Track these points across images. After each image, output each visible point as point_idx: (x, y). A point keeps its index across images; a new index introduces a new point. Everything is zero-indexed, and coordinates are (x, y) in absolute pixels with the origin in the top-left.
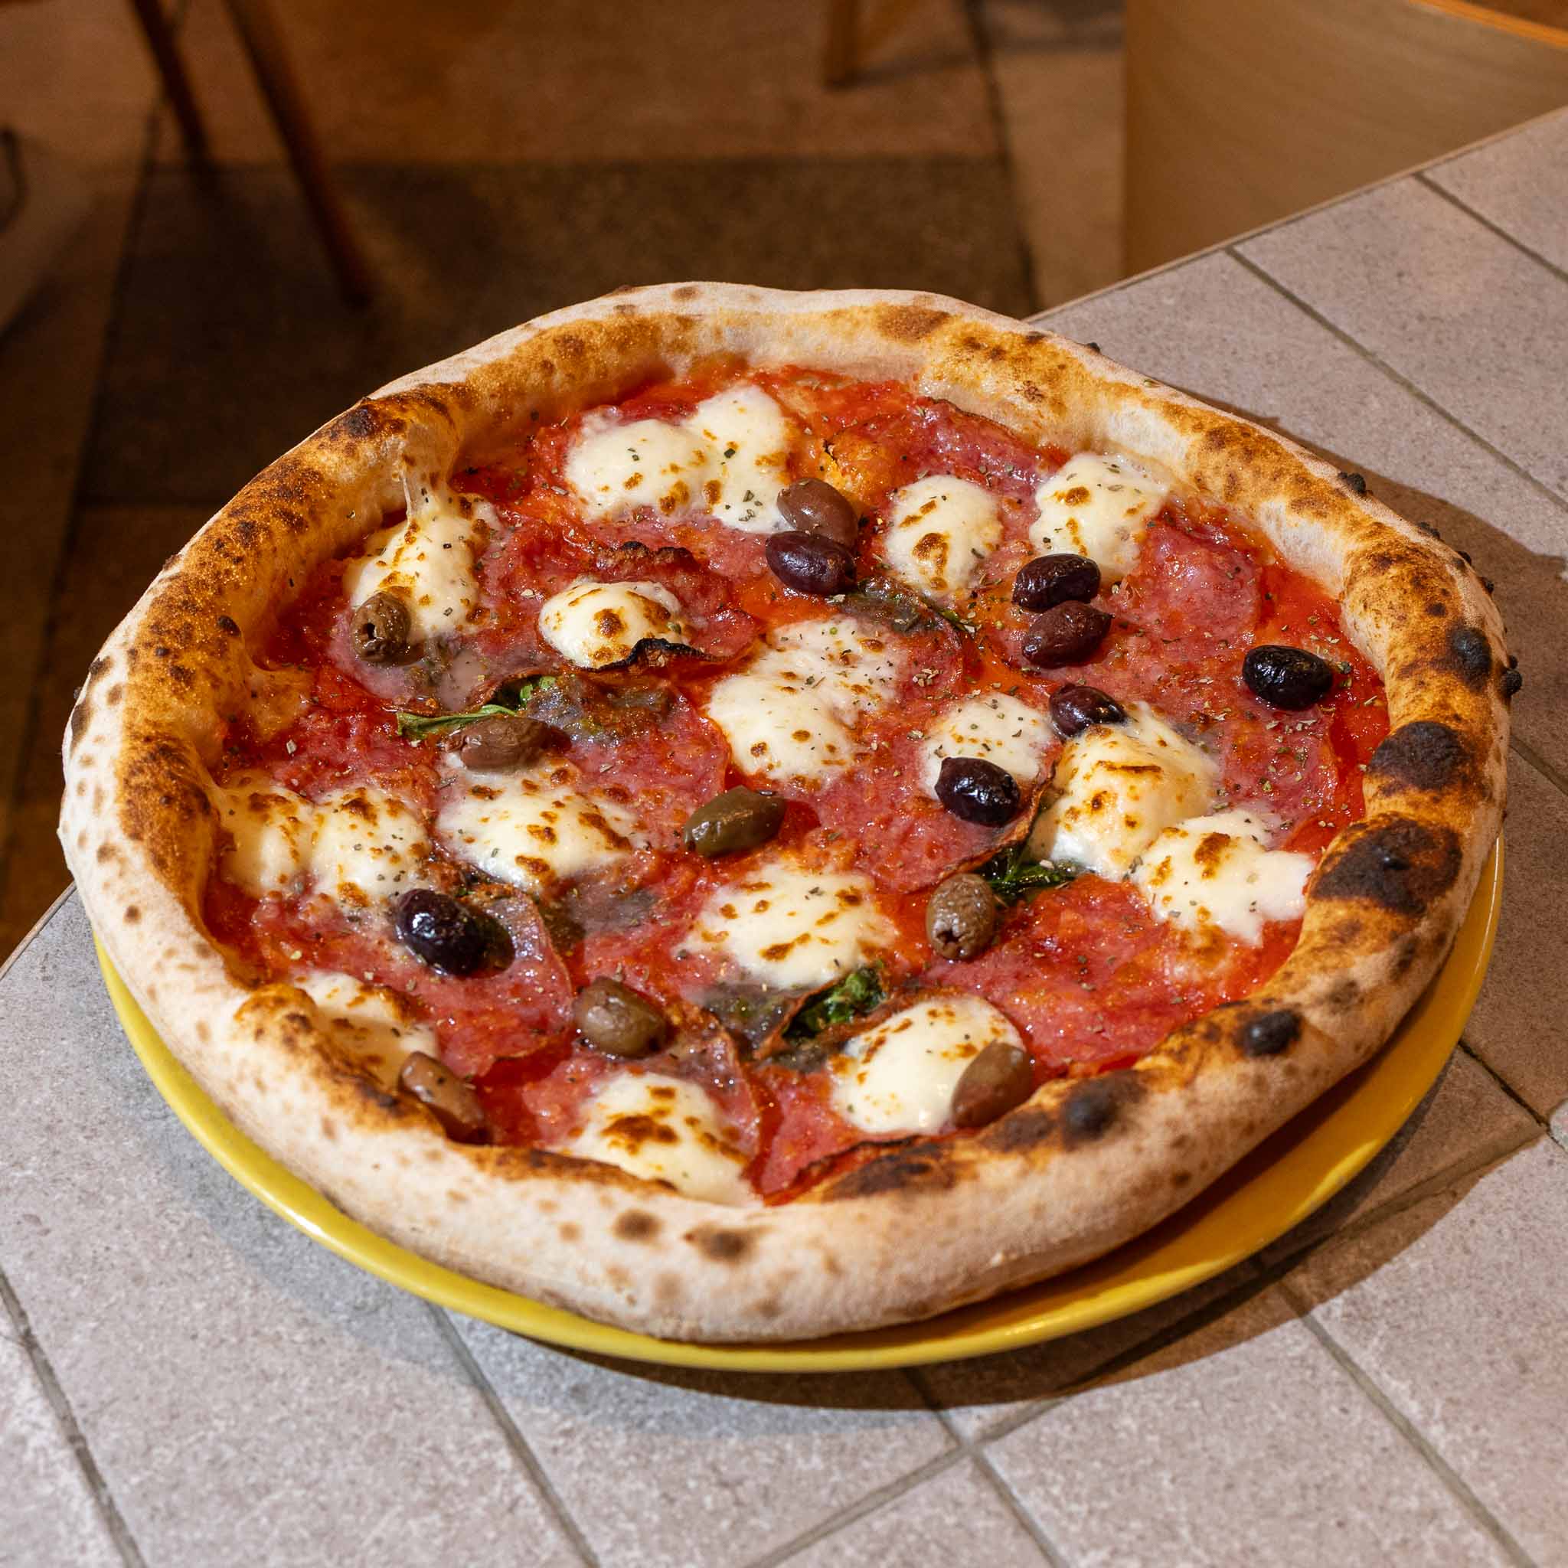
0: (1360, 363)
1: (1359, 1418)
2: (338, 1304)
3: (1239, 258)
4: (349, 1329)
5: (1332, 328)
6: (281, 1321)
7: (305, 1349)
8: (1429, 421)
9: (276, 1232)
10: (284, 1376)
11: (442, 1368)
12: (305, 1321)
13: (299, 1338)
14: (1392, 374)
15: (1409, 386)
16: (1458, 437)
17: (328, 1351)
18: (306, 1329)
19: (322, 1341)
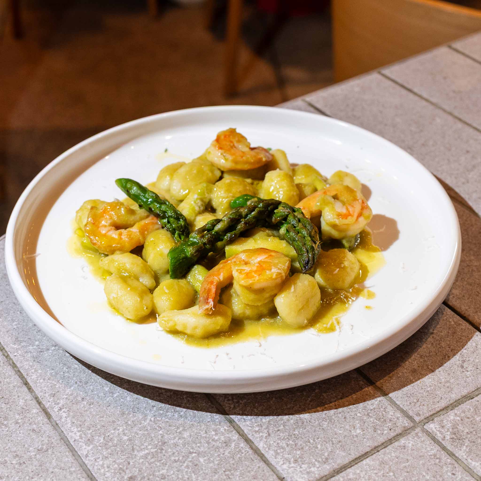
0: (431, 107)
1: (460, 477)
2: (31, 449)
3: (384, 75)
4: (35, 458)
5: (420, 97)
6: (7, 456)
7: (17, 466)
8: (460, 125)
9: (5, 423)
10: (8, 476)
11: (74, 471)
12: (17, 455)
13: (14, 462)
14: (444, 111)
15: (451, 114)
16: (471, 130)
17: (27, 467)
18: (17, 459)
19: (24, 463)
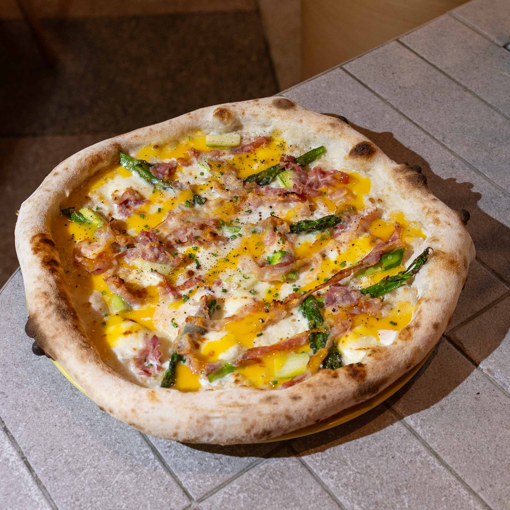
0: (382, 103)
1: (397, 426)
2: (98, 413)
3: (344, 70)
4: (101, 420)
5: (373, 92)
6: (81, 419)
7: (89, 427)
8: (404, 121)
9: (77, 393)
10: (84, 435)
11: (130, 430)
12: (88, 419)
13: (87, 424)
14: (392, 106)
15: (397, 110)
16: (412, 126)
17: (96, 427)
18: (89, 421)
19: (94, 424)
